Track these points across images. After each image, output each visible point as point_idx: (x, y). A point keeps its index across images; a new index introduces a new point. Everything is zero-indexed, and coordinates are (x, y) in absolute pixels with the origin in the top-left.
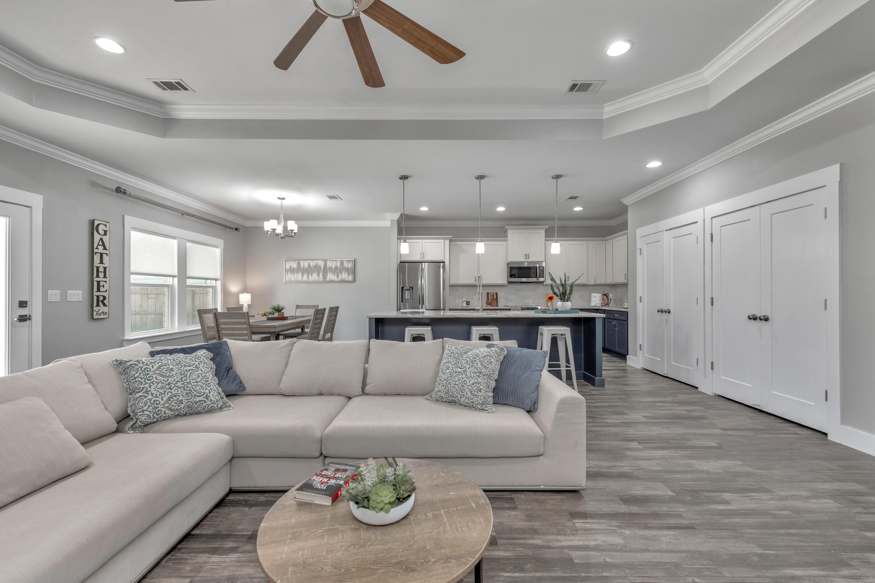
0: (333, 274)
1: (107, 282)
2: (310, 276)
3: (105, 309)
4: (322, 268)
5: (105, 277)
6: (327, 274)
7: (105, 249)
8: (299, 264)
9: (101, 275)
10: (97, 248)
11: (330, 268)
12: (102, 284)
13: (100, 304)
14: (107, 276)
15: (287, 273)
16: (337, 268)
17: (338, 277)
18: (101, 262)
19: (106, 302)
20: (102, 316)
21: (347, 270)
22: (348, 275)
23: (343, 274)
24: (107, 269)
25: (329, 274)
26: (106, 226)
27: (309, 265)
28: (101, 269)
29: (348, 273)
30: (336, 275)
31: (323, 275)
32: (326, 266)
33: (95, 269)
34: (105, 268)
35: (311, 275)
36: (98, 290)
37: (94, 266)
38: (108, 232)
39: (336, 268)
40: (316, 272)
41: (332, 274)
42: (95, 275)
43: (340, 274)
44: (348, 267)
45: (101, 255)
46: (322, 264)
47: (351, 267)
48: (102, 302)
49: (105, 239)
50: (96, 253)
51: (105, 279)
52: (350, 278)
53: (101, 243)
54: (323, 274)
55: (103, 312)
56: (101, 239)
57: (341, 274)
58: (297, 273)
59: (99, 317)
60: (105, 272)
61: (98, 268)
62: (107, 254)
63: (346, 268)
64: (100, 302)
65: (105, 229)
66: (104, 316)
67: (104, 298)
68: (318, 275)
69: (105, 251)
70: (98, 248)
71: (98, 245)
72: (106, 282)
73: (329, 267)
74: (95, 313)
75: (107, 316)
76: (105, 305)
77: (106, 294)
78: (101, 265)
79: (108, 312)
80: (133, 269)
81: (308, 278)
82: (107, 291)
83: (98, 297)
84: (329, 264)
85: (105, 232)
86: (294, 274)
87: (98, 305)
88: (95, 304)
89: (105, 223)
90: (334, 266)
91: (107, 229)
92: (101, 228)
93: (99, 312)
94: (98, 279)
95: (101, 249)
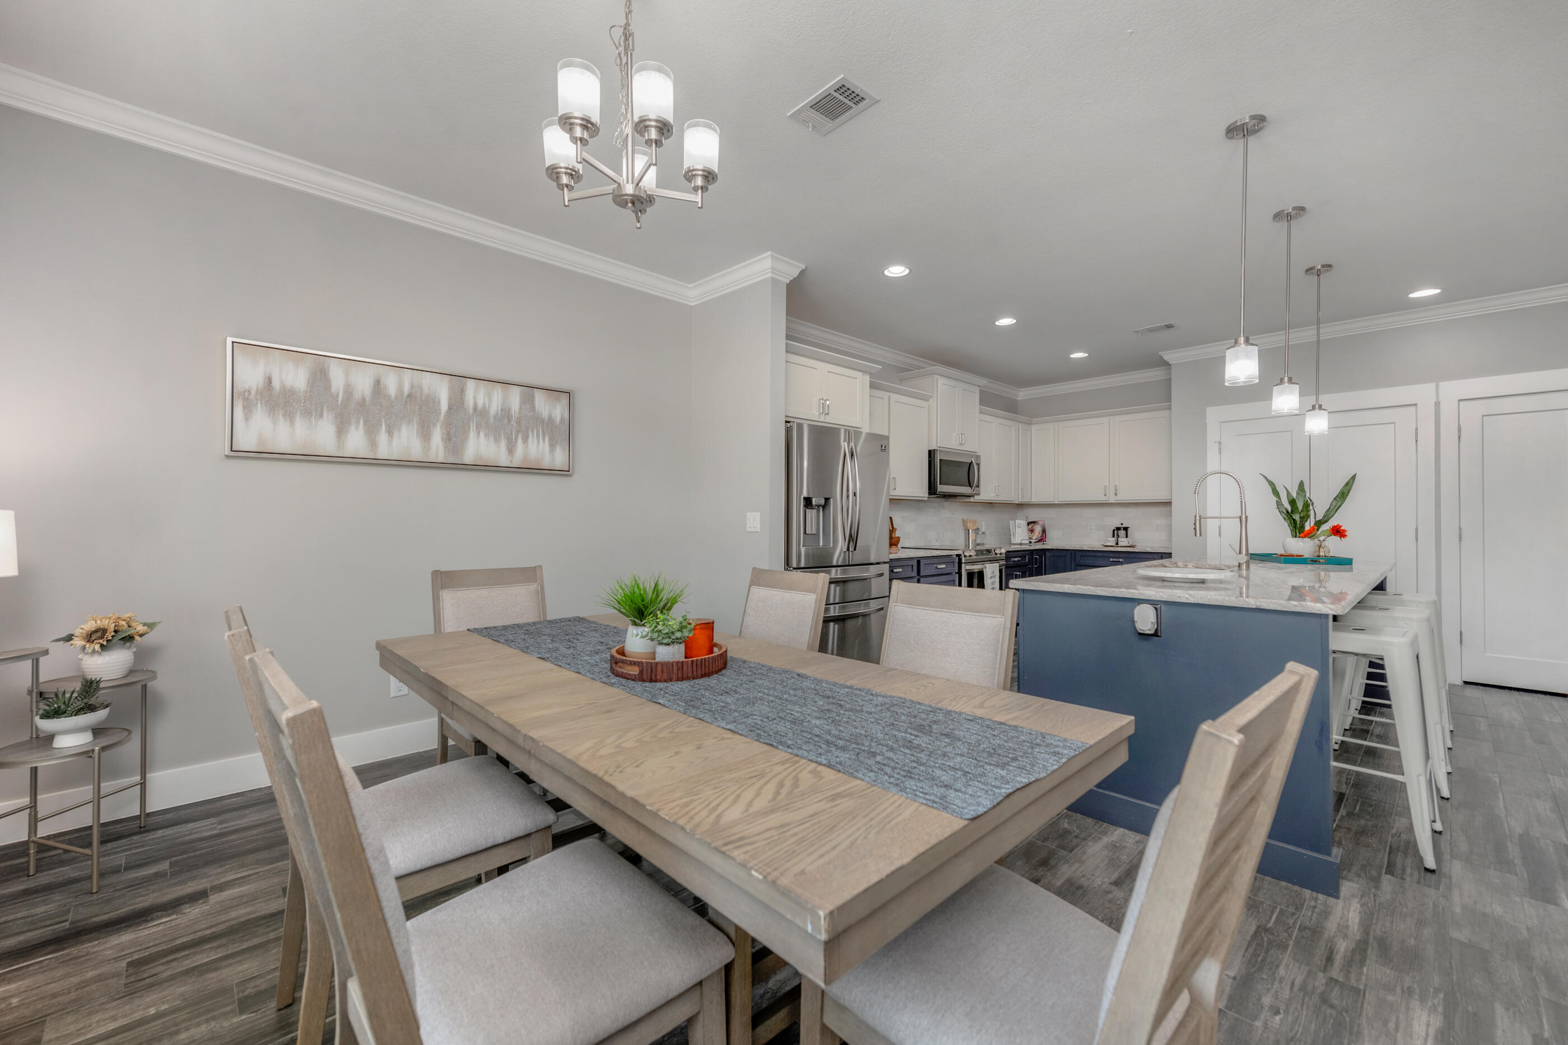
0: (492, 439)
2: (383, 438)
4: (444, 406)
6: (466, 432)
8: (320, 376)
11: (481, 413)
15: (248, 408)
16: (509, 418)
17: (511, 450)
21: (547, 427)
22: (552, 447)
23: (532, 442)
25: (472, 434)
27: (378, 386)
29: (551, 439)
30: (503, 444)
31: (448, 438)
32: (463, 402)
35: (390, 433)
39: (506, 413)
40: (415, 419)
41: (487, 435)
43: (520, 441)
44: (550, 417)
46: (442, 391)
47: (562, 419)
52: (559, 459)
54: (448, 434)
57: (525, 440)
58: (307, 413)
63: (543, 421)
68: (425, 436)
73: (475, 409)
81: (373, 444)
84: (475, 395)
86: (291, 418)
90: (495, 407)
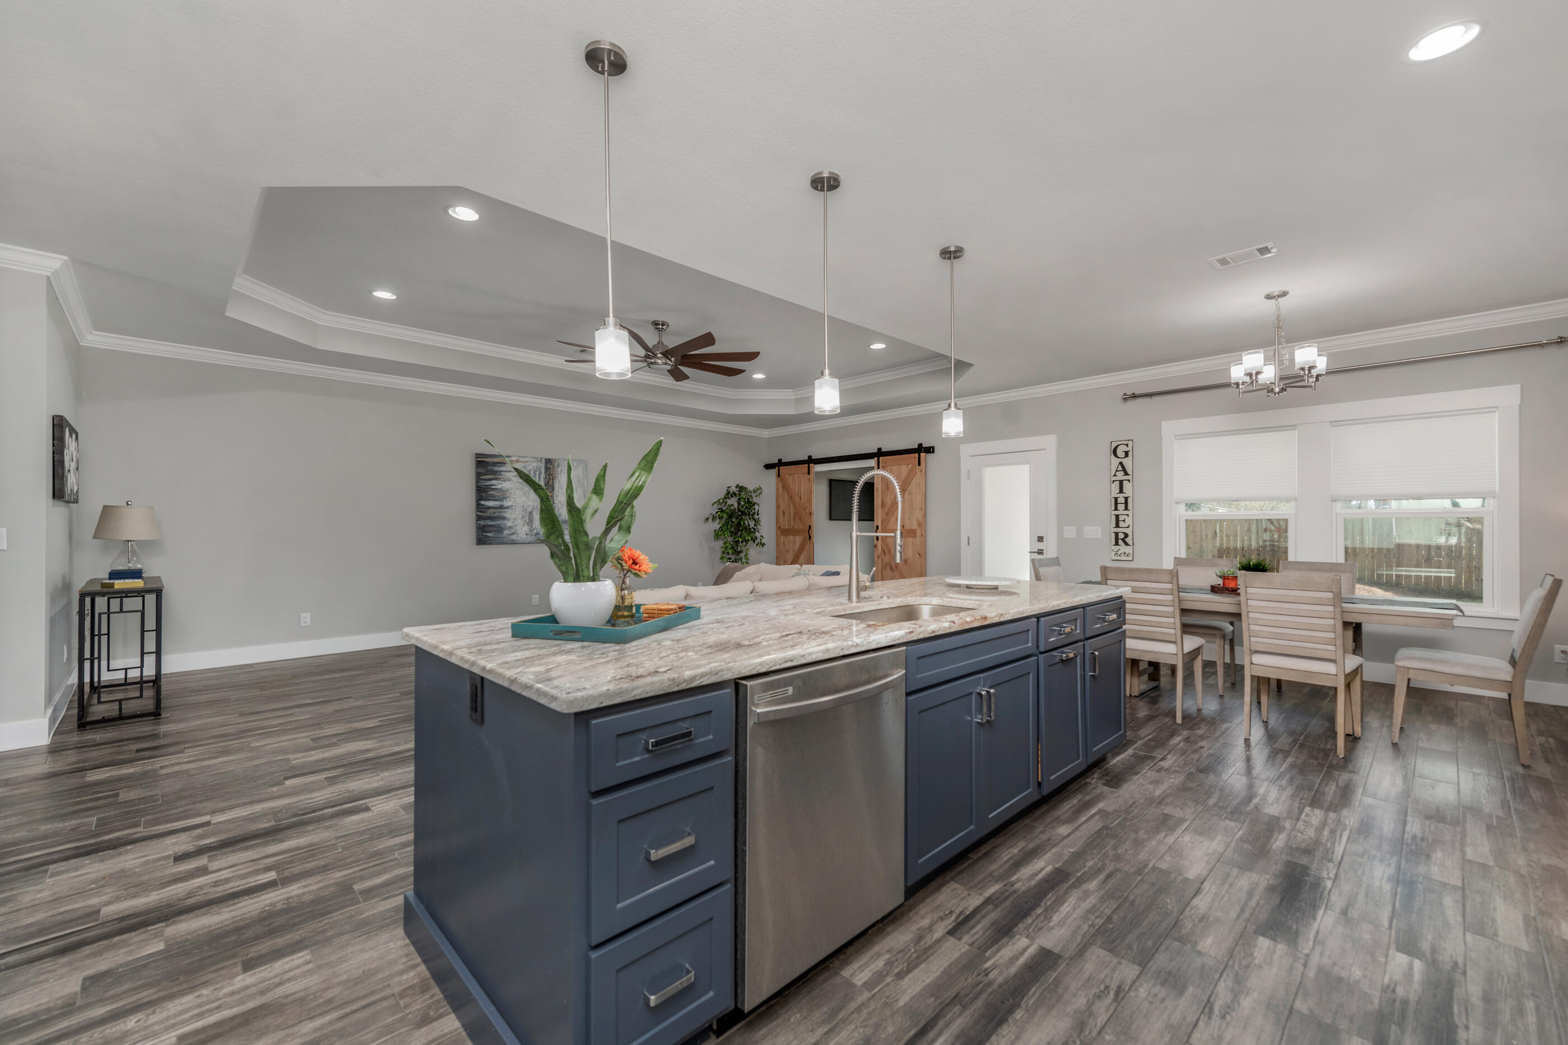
1: (1131, 515)
3: (1128, 550)
5: (1126, 509)
7: (1126, 474)
9: (1121, 507)
10: (1115, 475)
12: (1121, 518)
13: (1120, 542)
14: (1130, 507)
18: (1121, 491)
19: (1129, 540)
20: (1123, 558)
24: (1130, 500)
26: (1127, 445)
28: (1121, 500)
33: (1113, 500)
34: (1126, 499)
36: (1117, 526)
37: (1112, 497)
38: (1130, 454)
42: (1114, 508)
45: (1121, 482)
48: (1123, 540)
49: (1127, 463)
50: (1113, 482)
51: (1126, 512)
53: (1120, 468)
55: (1125, 553)
56: (1121, 463)
59: (1119, 558)
60: (1126, 503)
61: (1116, 499)
62: (1129, 480)
64: (1120, 540)
65: (1126, 449)
66: (1127, 558)
67: (1126, 535)
69: (1126, 477)
71: (1117, 471)
72: (1128, 515)
74: (1113, 553)
75: (1130, 558)
76: (1126, 544)
77: (1129, 531)
78: (1122, 495)
79: (1131, 554)
82: (1131, 527)
83: (1116, 534)
85: (1127, 454)
87: (1116, 543)
88: (1113, 542)
89: (1126, 443)
91: (1130, 448)
92: (1120, 452)
93: (1119, 553)
94: (1117, 513)
95: (1120, 476)
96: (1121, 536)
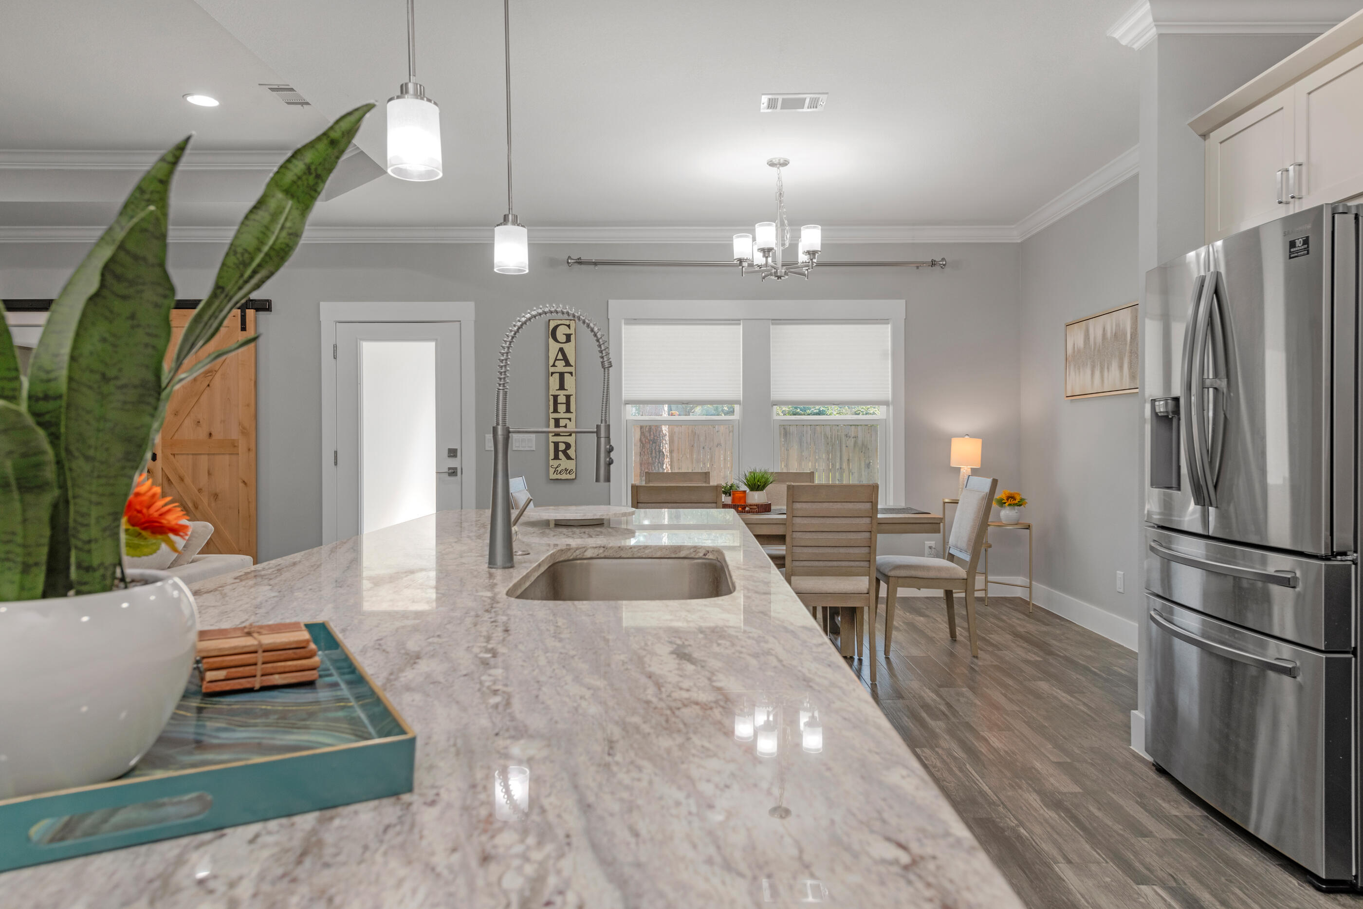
1: (573, 420)
3: (571, 465)
5: (568, 410)
7: (568, 364)
9: (562, 408)
10: (554, 365)
12: (562, 423)
13: (561, 455)
14: (573, 408)
18: (562, 387)
19: (571, 452)
20: (564, 476)
24: (572, 399)
26: (569, 326)
28: (562, 399)
33: (551, 398)
34: (568, 397)
36: (557, 434)
37: (550, 394)
38: (573, 337)
42: (551, 410)
45: (562, 375)
48: (565, 452)
49: (569, 348)
50: (552, 373)
51: (568, 415)
53: (560, 356)
55: (566, 470)
56: (561, 350)
59: (559, 477)
60: (568, 403)
61: (555, 397)
62: (571, 373)
64: (560, 453)
65: (568, 331)
66: (568, 477)
67: (568, 446)
69: (568, 369)
70: (556, 364)
71: (556, 360)
72: (570, 419)
74: (552, 470)
75: (573, 476)
76: (568, 457)
77: (570, 440)
78: (562, 393)
79: (574, 470)
80: (626, 395)
82: (572, 434)
83: (556, 444)
85: (568, 337)
87: (556, 457)
88: (552, 456)
89: (568, 323)
91: (572, 331)
92: (560, 334)
93: (559, 469)
94: (556, 416)
95: (561, 366)
96: (562, 447)
